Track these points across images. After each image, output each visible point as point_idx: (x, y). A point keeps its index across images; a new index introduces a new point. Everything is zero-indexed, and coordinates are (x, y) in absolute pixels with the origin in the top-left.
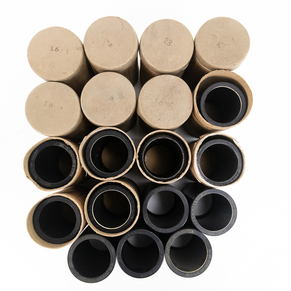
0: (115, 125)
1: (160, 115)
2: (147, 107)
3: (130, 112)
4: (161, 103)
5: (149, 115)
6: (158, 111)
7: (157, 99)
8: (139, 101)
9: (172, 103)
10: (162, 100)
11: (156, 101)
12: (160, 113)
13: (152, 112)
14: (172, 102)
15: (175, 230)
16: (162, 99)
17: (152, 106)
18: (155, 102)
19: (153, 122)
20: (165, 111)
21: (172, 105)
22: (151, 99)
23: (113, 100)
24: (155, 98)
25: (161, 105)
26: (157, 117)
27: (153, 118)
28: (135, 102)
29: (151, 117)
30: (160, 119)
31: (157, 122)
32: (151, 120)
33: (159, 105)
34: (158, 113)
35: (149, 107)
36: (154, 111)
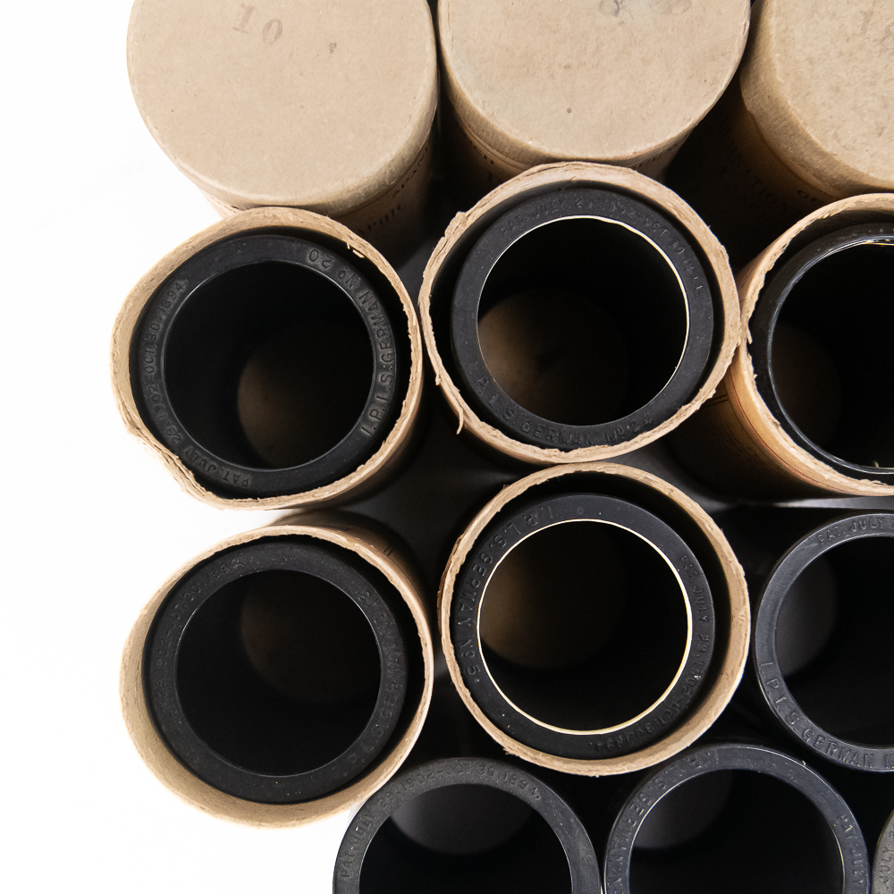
0: (629, 152)
1: (886, 106)
2: (811, 61)
3: (714, 81)
4: (889, 41)
5: (823, 104)
6: (873, 84)
7: (868, 16)
11: (864, 30)
12: (883, 98)
13: (837, 90)
17: (841, 54)
18: (859, 31)
19: (843, 143)
22: (834, 16)
23: (621, 12)
24: (861, 12)
25: (888, 52)
26: (866, 119)
27: (844, 121)
28: (742, 29)
29: (831, 117)
30: (886, 131)
31: (868, 148)
32: (833, 132)
33: (878, 48)
34: (874, 94)
35: (824, 60)
36: (848, 85)
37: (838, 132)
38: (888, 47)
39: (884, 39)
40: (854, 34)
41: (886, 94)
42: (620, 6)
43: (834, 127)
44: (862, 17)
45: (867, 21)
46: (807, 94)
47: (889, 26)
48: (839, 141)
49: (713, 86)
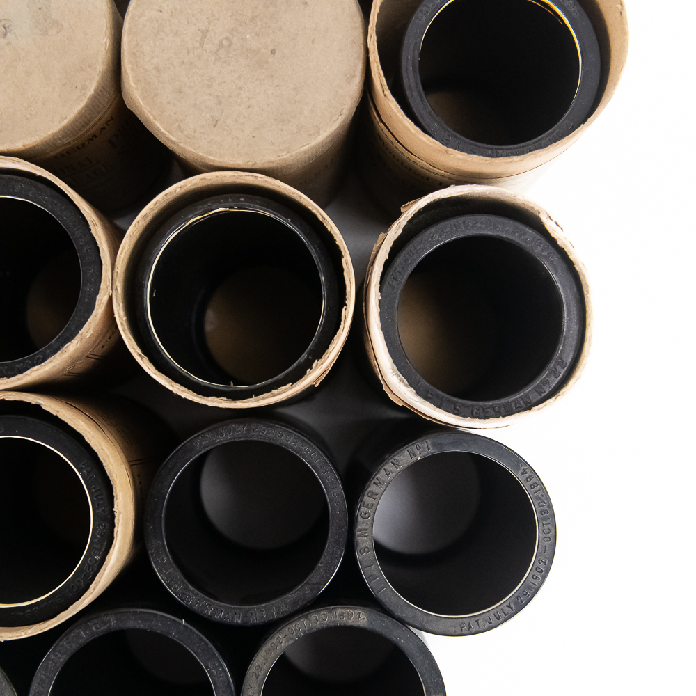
0: (19, 145)
1: (220, 103)
2: (157, 69)
3: (84, 88)
4: (222, 52)
5: (169, 103)
6: (209, 86)
7: (204, 33)
8: (125, 39)
9: (273, 52)
10: (226, 38)
11: (202, 44)
12: (217, 96)
13: (180, 92)
14: (271, 48)
15: (286, 610)
16: (228, 34)
17: (183, 63)
18: (197, 45)
19: (186, 133)
20: (240, 89)
21: (270, 60)
22: (176, 33)
23: (8, 34)
24: (199, 30)
25: (221, 61)
26: (204, 114)
27: (186, 116)
28: (104, 46)
29: (175, 113)
30: (220, 123)
31: (206, 136)
32: (177, 124)
33: (213, 58)
34: (210, 94)
35: (169, 68)
36: (190, 87)
37: (181, 125)
38: (221, 56)
39: (218, 50)
40: (194, 48)
41: (219, 94)
42: (8, 30)
43: (177, 121)
44: (200, 33)
45: (204, 36)
46: (156, 95)
47: (222, 40)
48: (182, 132)
49: (83, 92)
